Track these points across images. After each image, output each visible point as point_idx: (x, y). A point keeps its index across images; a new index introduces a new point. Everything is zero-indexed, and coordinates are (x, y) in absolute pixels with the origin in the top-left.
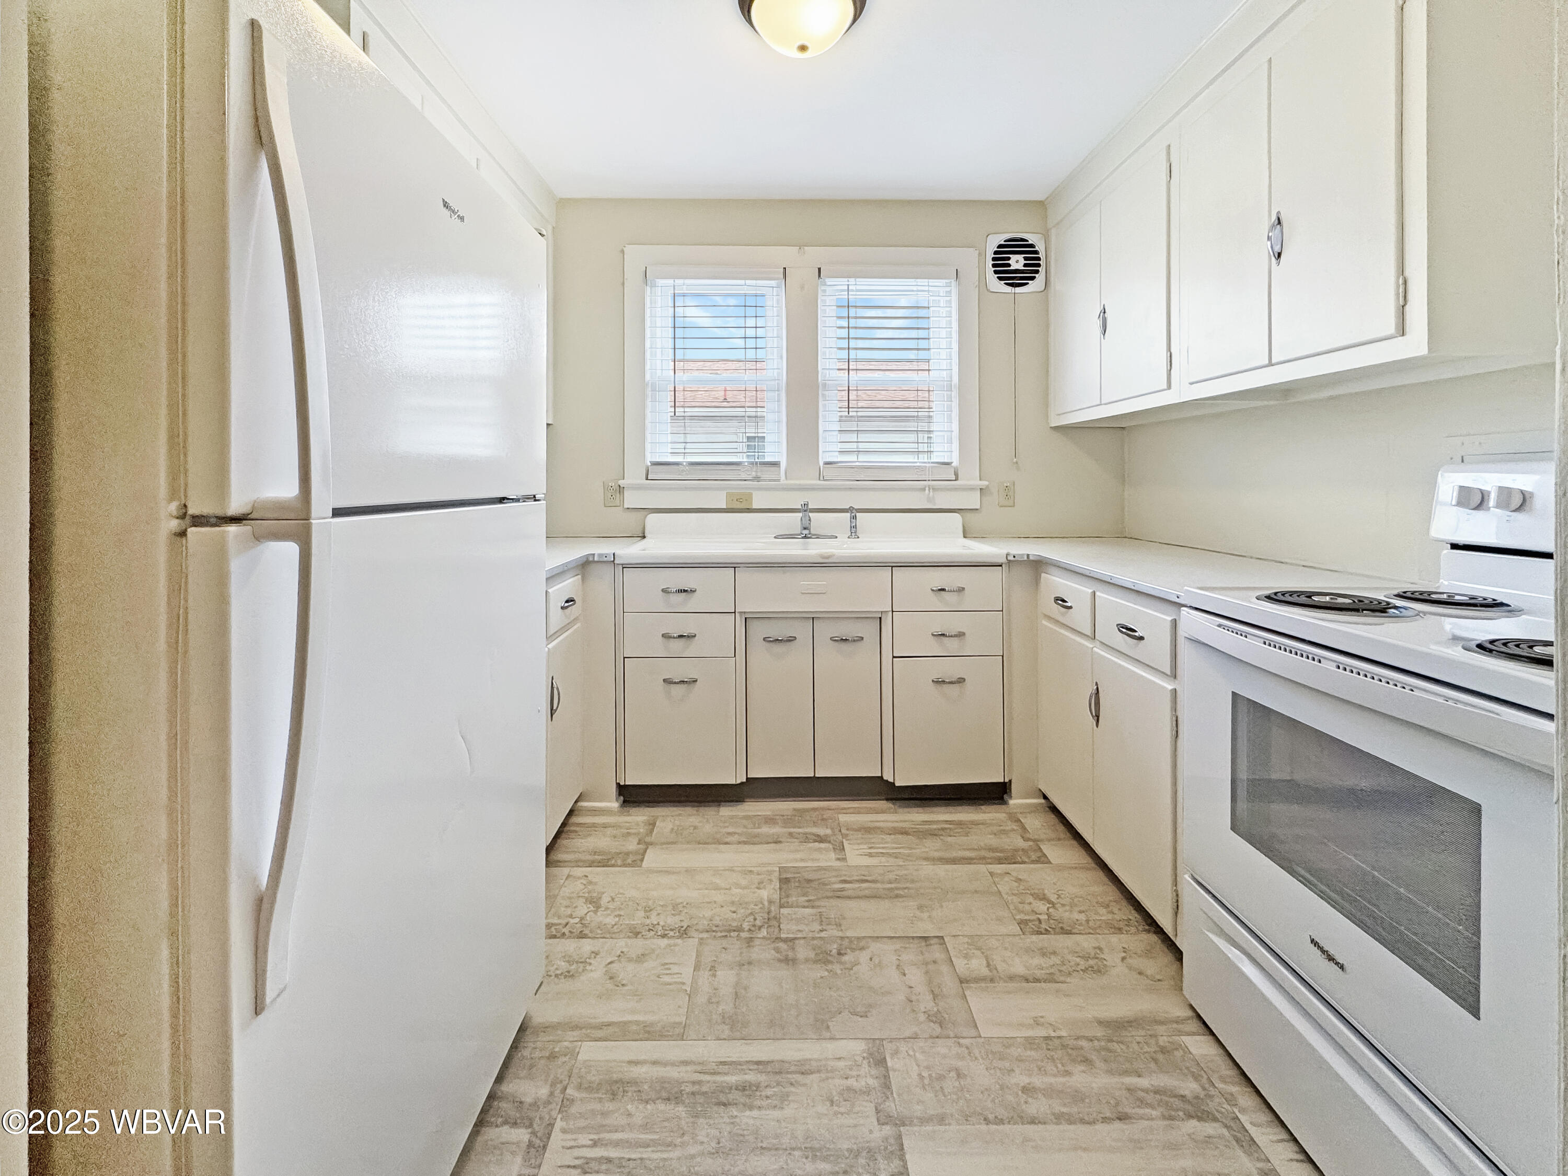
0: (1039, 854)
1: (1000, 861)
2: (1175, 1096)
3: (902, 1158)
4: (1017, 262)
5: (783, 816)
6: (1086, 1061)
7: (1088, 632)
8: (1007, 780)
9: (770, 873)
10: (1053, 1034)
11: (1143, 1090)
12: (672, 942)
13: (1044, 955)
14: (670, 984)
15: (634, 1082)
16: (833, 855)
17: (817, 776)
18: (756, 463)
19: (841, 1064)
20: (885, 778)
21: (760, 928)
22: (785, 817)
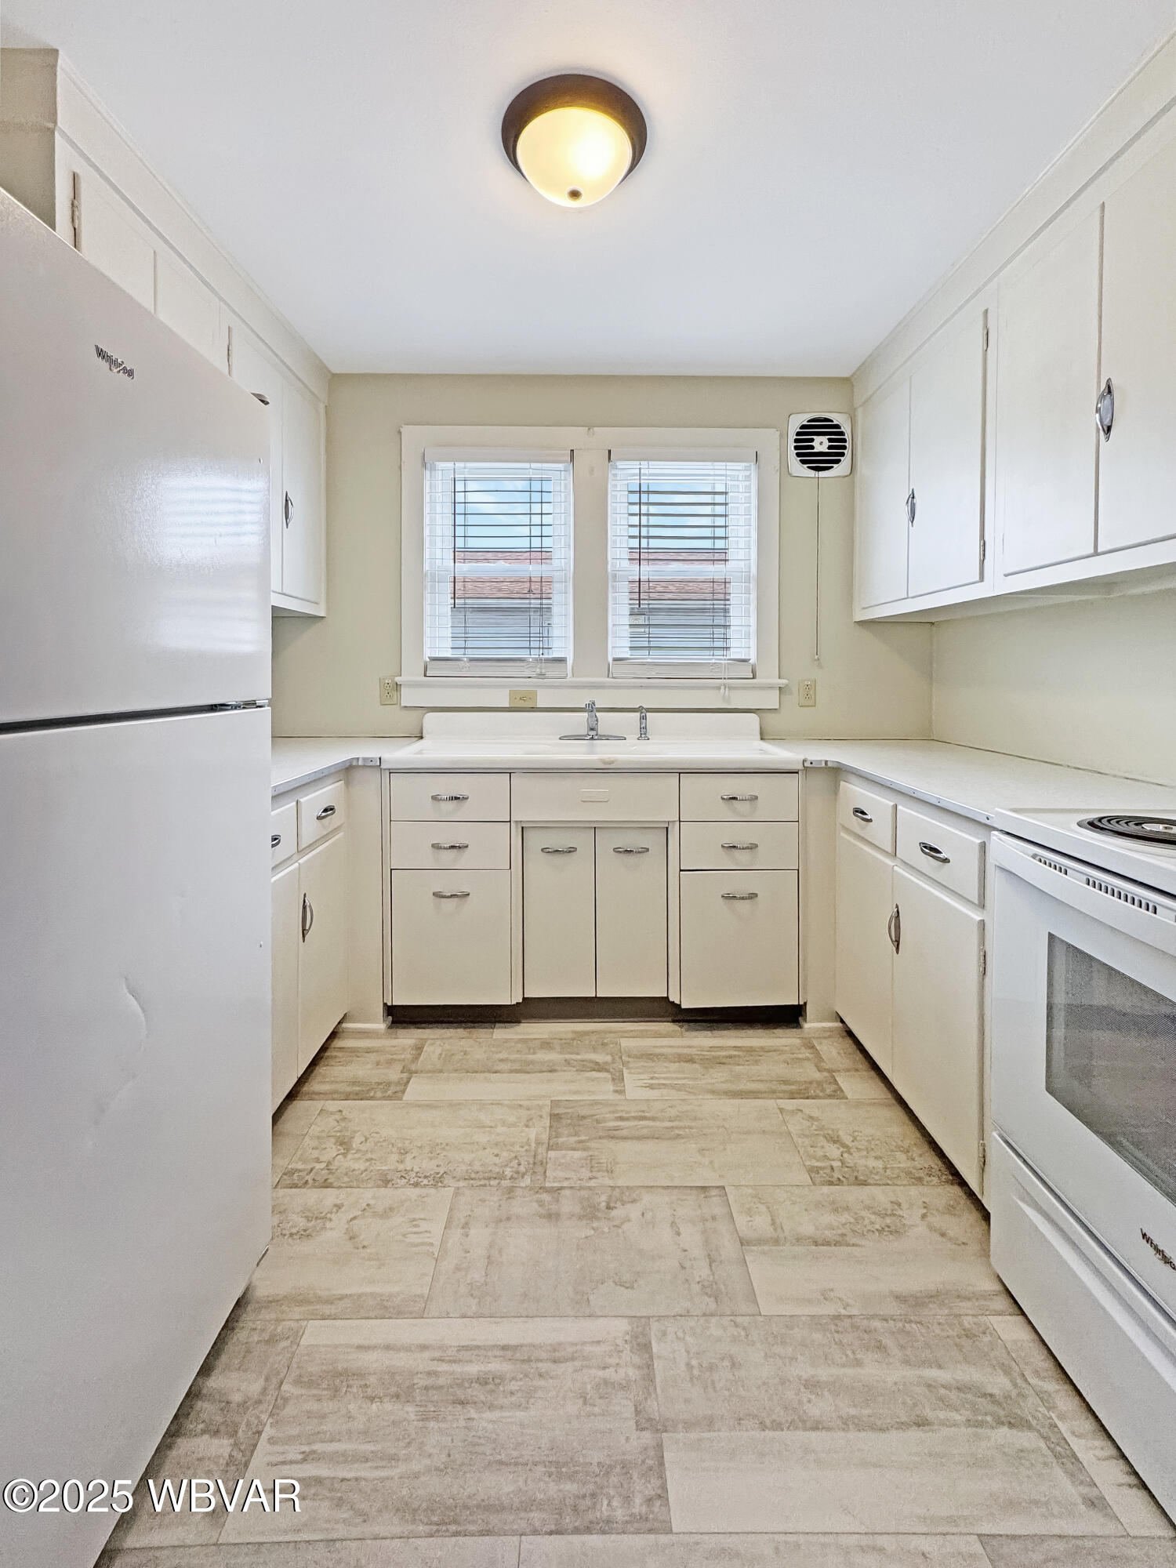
0: (833, 1087)
1: (792, 1096)
2: (985, 1395)
3: (662, 1476)
4: (821, 443)
5: (561, 1039)
6: (880, 1347)
7: (889, 849)
8: (801, 1003)
9: (541, 1107)
10: (843, 1312)
11: (943, 1386)
12: (424, 1191)
13: (836, 1210)
14: (417, 1245)
15: (360, 1374)
16: (611, 1087)
17: (598, 996)
18: (541, 660)
19: (598, 1350)
20: (671, 1000)
21: (523, 1175)
22: (563, 1041)
